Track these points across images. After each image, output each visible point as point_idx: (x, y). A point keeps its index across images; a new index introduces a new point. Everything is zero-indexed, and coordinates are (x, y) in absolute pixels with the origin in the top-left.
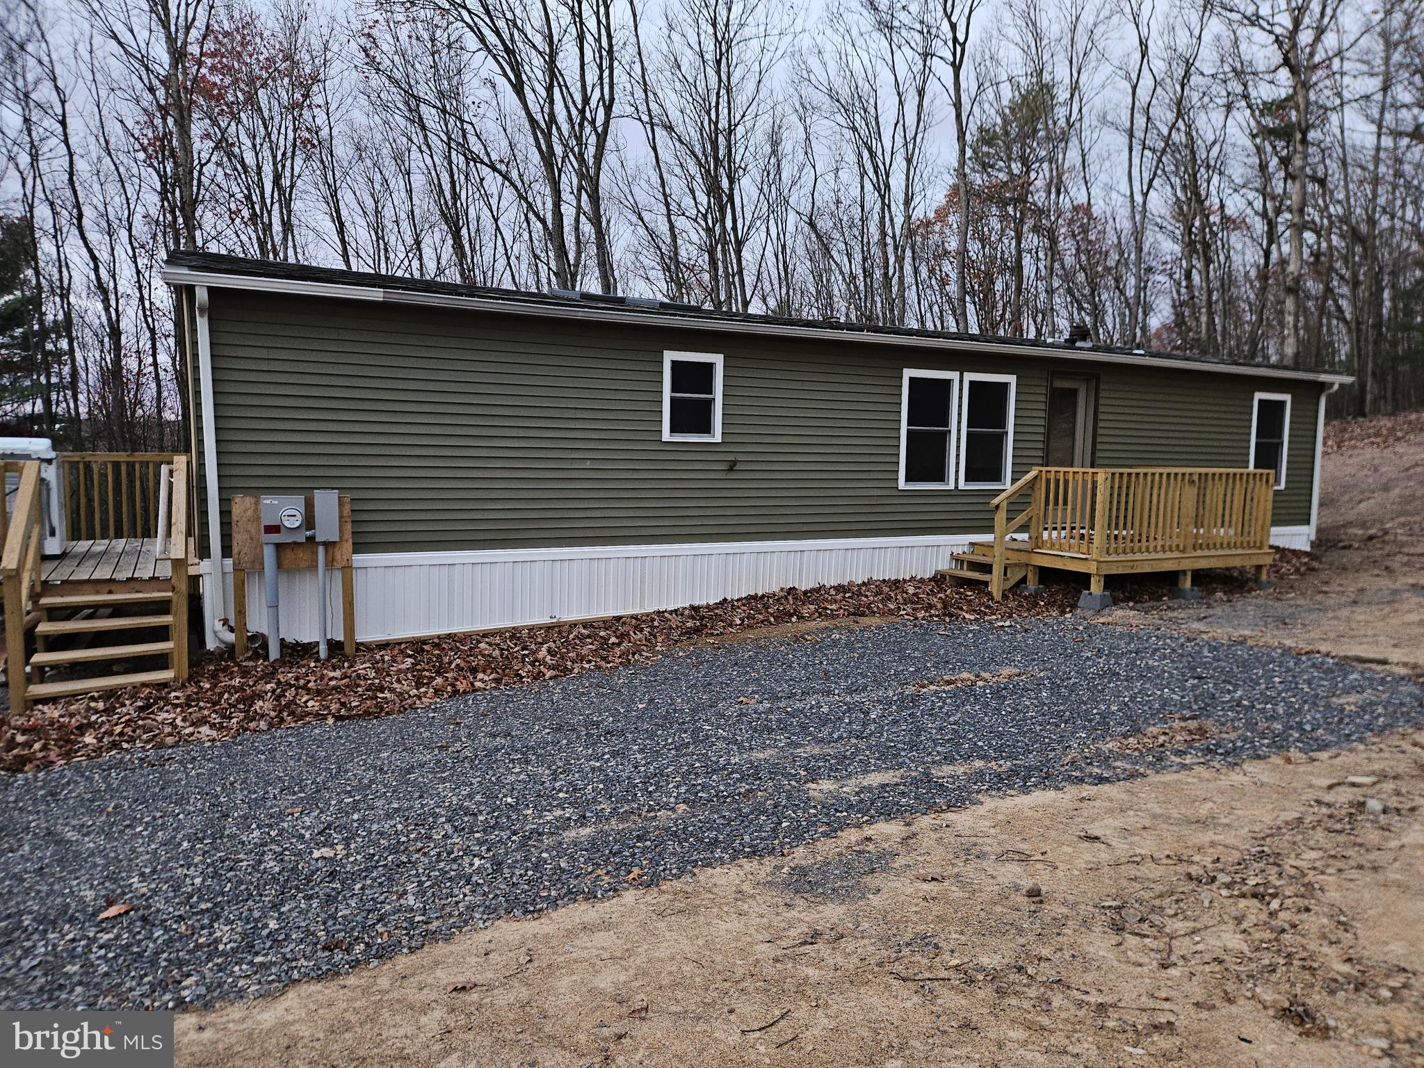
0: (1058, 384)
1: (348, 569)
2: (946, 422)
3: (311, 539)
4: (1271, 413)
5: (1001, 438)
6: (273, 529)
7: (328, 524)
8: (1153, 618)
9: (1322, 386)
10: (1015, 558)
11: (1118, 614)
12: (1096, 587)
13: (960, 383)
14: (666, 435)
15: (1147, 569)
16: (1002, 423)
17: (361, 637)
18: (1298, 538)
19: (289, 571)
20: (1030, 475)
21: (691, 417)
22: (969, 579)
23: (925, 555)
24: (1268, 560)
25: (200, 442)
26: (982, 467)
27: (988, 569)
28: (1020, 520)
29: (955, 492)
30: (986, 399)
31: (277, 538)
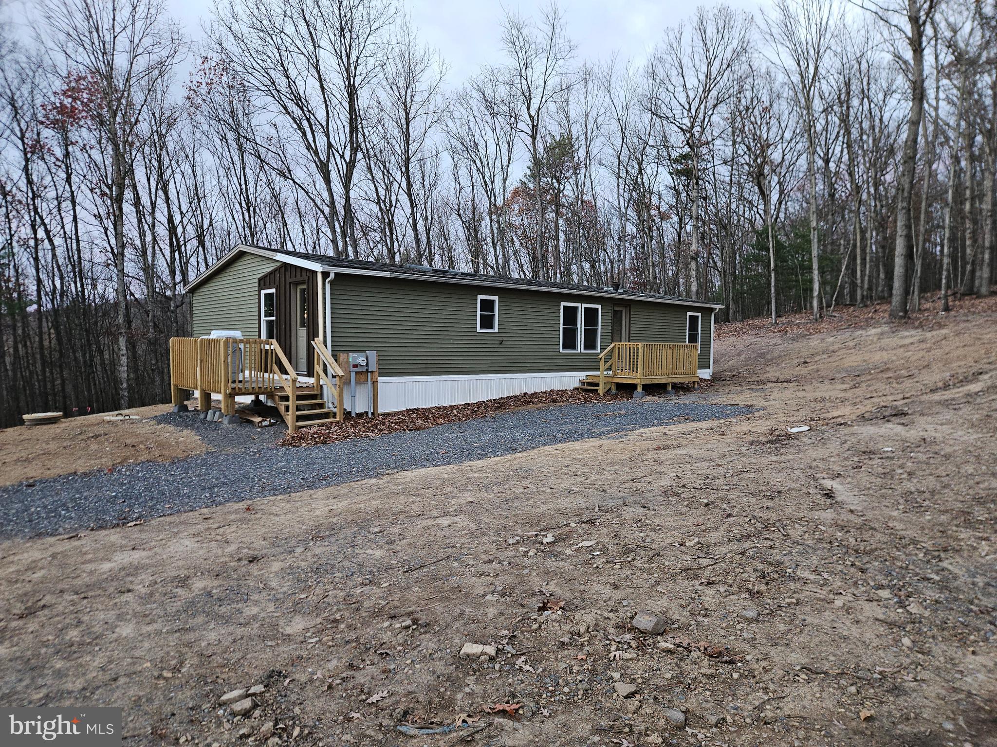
0: (616, 308)
1: (375, 384)
2: (576, 325)
3: (367, 370)
4: (694, 320)
5: (596, 330)
6: (355, 366)
7: (373, 367)
8: (662, 399)
9: (712, 310)
10: (607, 380)
11: (649, 398)
12: (640, 389)
13: (581, 308)
14: (479, 330)
15: (656, 382)
16: (597, 325)
17: (380, 411)
18: (705, 374)
19: (358, 383)
20: (612, 346)
21: (487, 322)
22: (589, 389)
23: (569, 380)
24: (697, 380)
25: (325, 332)
26: (590, 343)
27: (597, 385)
28: (608, 364)
29: (581, 354)
30: (591, 315)
31: (356, 370)
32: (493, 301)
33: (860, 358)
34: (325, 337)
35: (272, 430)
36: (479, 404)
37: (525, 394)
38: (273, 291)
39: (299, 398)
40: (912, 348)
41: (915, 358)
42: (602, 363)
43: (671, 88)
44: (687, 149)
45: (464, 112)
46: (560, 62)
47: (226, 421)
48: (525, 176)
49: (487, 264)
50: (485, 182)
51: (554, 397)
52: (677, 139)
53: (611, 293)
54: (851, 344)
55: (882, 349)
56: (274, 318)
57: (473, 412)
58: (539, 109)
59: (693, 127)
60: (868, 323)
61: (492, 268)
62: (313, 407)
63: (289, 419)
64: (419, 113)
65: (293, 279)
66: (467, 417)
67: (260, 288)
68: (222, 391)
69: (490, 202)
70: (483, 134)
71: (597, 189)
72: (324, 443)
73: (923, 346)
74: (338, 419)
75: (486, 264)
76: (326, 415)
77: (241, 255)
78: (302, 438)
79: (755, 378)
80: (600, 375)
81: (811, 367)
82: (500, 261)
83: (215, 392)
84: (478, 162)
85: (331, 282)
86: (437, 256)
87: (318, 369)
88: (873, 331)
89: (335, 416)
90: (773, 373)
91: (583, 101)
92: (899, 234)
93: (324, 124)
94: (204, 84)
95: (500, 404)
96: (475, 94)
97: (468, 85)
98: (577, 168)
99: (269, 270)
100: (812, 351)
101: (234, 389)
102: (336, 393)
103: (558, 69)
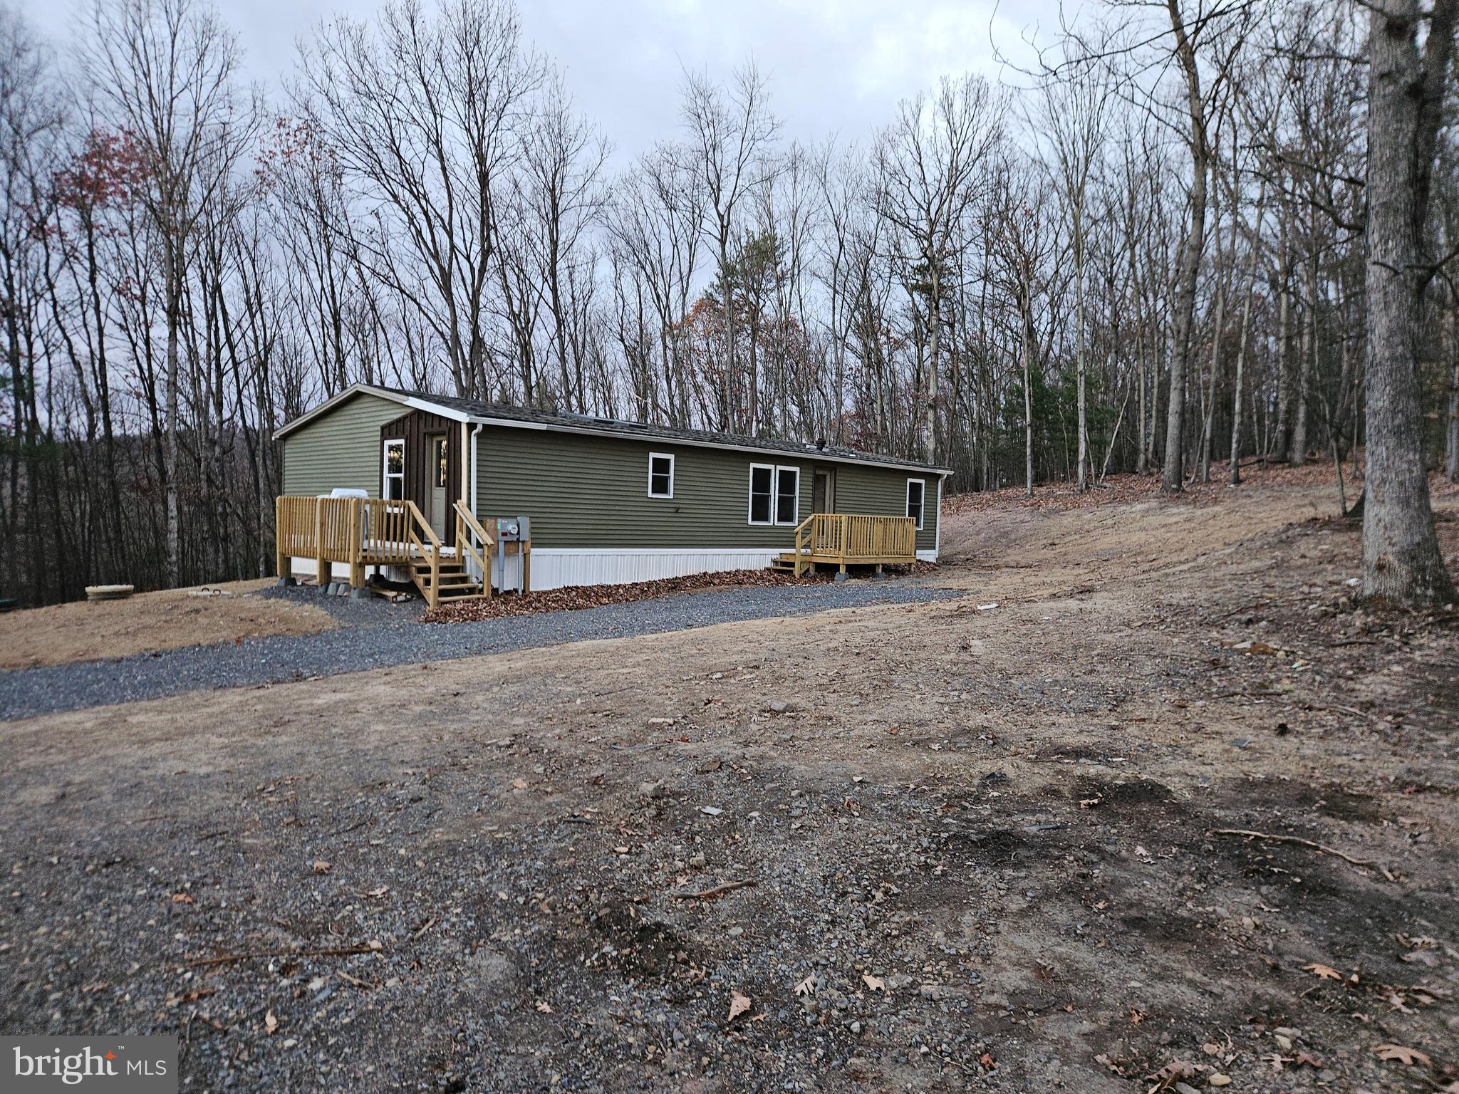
0: (818, 473)
1: (526, 556)
2: (768, 491)
3: (518, 539)
4: (915, 488)
5: (793, 499)
6: (504, 534)
7: (526, 535)
8: (868, 582)
9: (940, 476)
10: (804, 559)
11: (854, 582)
12: (842, 570)
13: (775, 470)
14: (650, 495)
15: (862, 562)
16: (793, 492)
17: (531, 589)
18: (929, 556)
19: (507, 554)
20: (811, 517)
21: (660, 485)
22: (783, 570)
23: (759, 559)
24: (914, 561)
25: (469, 494)
26: (786, 514)
27: (792, 565)
28: (807, 539)
29: (774, 527)
30: (787, 480)
31: (505, 538)
32: (668, 461)
33: (1115, 539)
34: (469, 499)
35: (409, 606)
36: (649, 584)
37: (705, 574)
38: (402, 442)
39: (443, 570)
40: (1174, 528)
41: (1175, 539)
42: (799, 537)
43: (905, 181)
44: (925, 261)
45: (630, 200)
46: (760, 144)
47: (354, 595)
48: (712, 285)
49: (658, 406)
50: (658, 296)
51: (739, 578)
52: (912, 249)
53: (812, 452)
54: (1110, 522)
55: (1143, 529)
56: (401, 475)
57: (642, 591)
58: (731, 204)
59: (932, 233)
60: (1136, 498)
61: (666, 412)
62: (453, 581)
63: (430, 594)
64: (572, 204)
65: (429, 429)
66: (636, 598)
67: (384, 437)
68: (351, 559)
69: (664, 323)
70: (656, 231)
71: (808, 308)
72: (474, 620)
73: (1187, 526)
74: (485, 595)
75: (656, 406)
76: (472, 591)
77: (358, 395)
78: (447, 614)
79: (992, 563)
80: (796, 553)
81: (1058, 549)
82: (677, 401)
83: (337, 560)
84: (648, 268)
85: (478, 435)
86: (587, 390)
87: (460, 536)
88: (1139, 507)
89: (481, 591)
90: (1014, 556)
91: (790, 192)
92: (1173, 386)
93: (446, 216)
94: (279, 153)
95: (675, 585)
96: (646, 178)
97: (637, 166)
98: (780, 279)
99: (396, 417)
100: (1064, 530)
101: (365, 557)
102: (483, 565)
103: (757, 153)
